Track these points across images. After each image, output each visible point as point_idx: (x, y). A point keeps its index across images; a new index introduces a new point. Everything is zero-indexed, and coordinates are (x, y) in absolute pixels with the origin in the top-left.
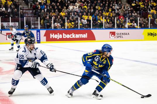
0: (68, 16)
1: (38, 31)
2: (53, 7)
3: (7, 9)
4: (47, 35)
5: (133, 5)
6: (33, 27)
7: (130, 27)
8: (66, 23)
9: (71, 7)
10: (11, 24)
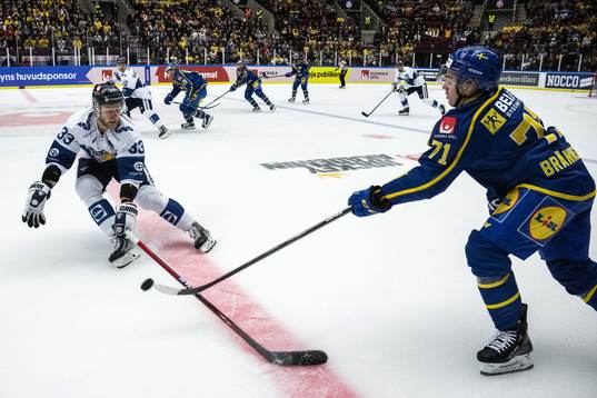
0: (190, 47)
1: (147, 68)
2: (169, 34)
3: (103, 37)
4: (160, 73)
5: (284, 32)
6: (139, 61)
7: (278, 64)
8: (187, 58)
9: (195, 34)
10: (109, 58)
